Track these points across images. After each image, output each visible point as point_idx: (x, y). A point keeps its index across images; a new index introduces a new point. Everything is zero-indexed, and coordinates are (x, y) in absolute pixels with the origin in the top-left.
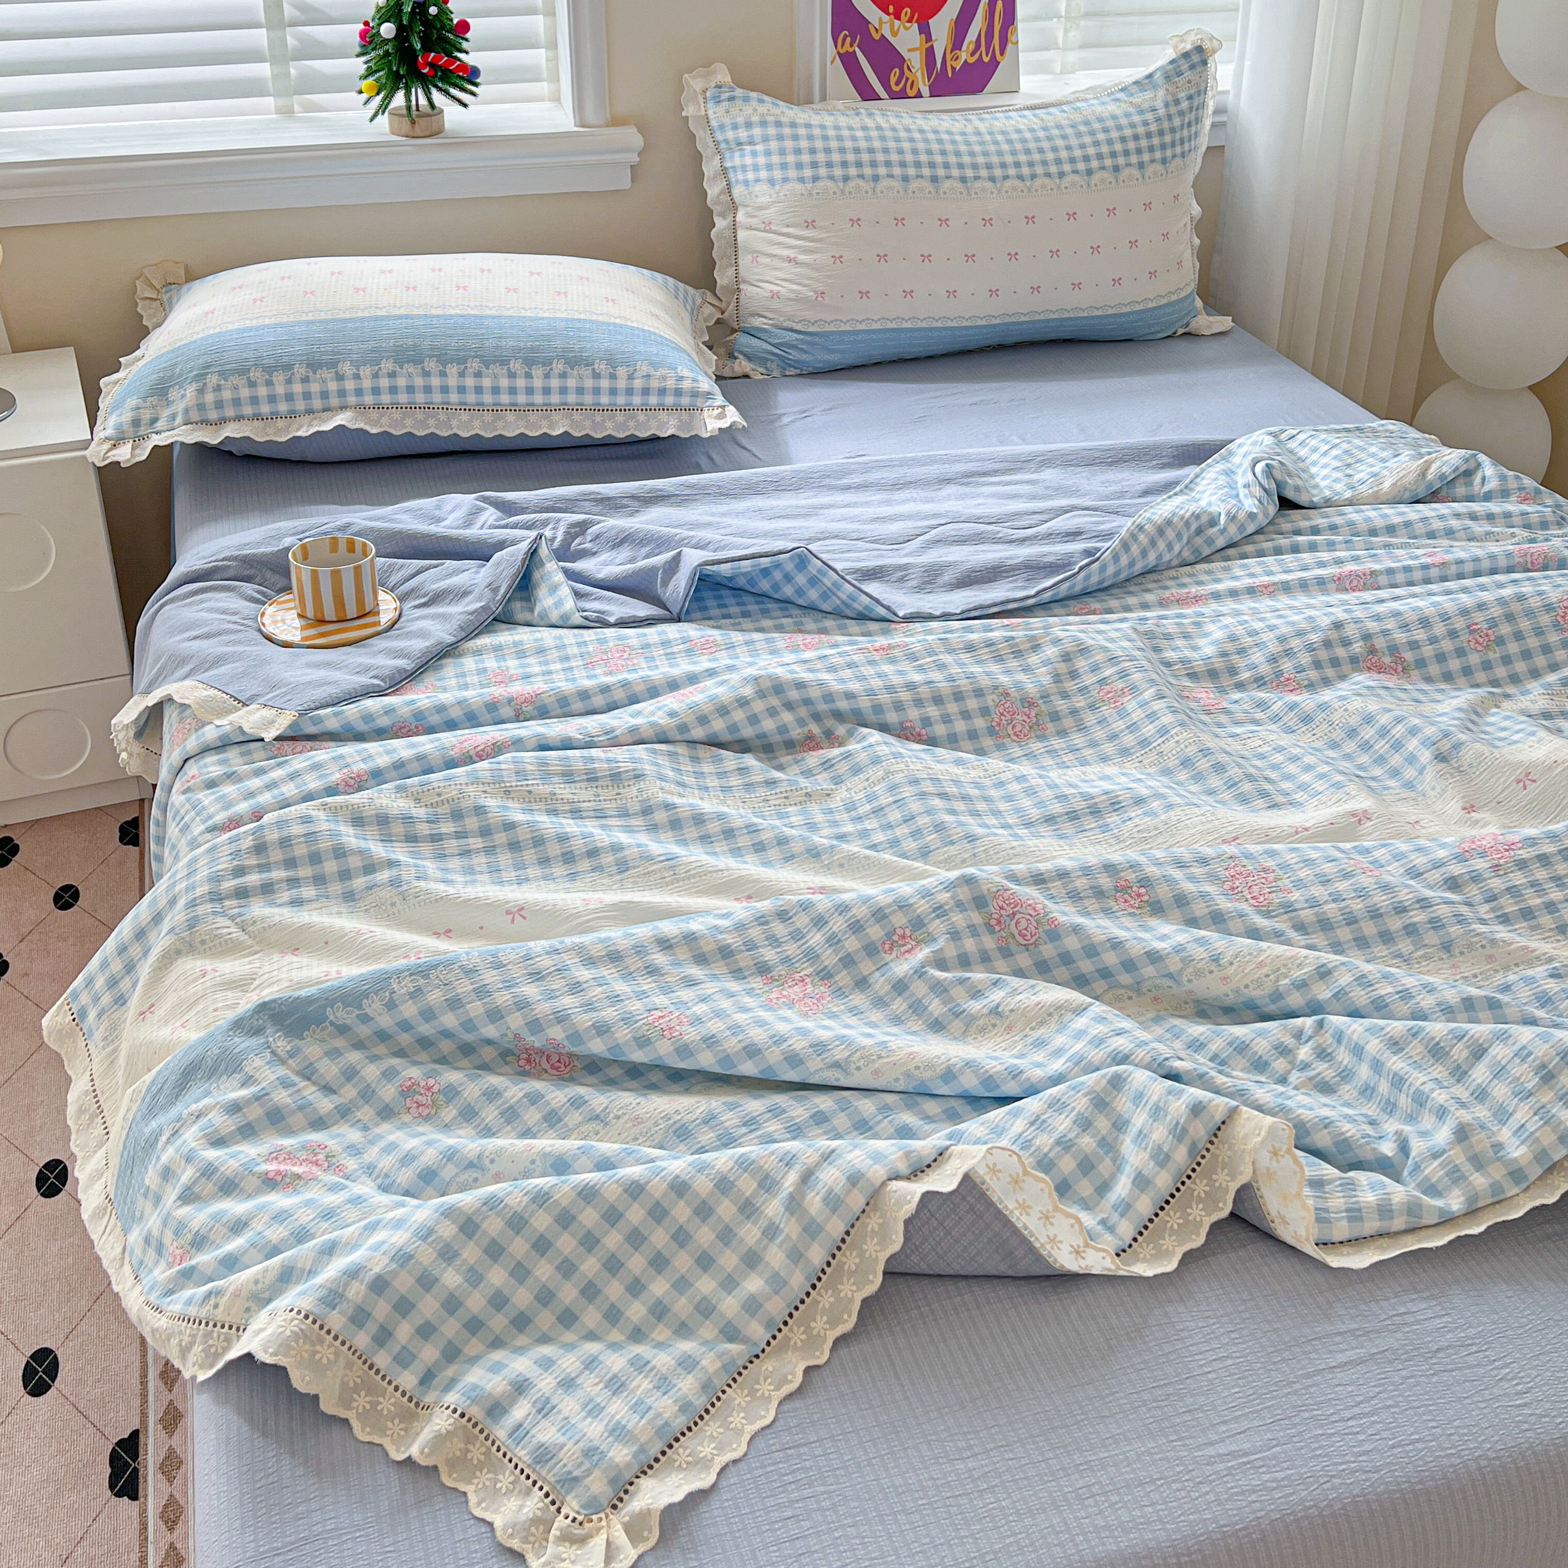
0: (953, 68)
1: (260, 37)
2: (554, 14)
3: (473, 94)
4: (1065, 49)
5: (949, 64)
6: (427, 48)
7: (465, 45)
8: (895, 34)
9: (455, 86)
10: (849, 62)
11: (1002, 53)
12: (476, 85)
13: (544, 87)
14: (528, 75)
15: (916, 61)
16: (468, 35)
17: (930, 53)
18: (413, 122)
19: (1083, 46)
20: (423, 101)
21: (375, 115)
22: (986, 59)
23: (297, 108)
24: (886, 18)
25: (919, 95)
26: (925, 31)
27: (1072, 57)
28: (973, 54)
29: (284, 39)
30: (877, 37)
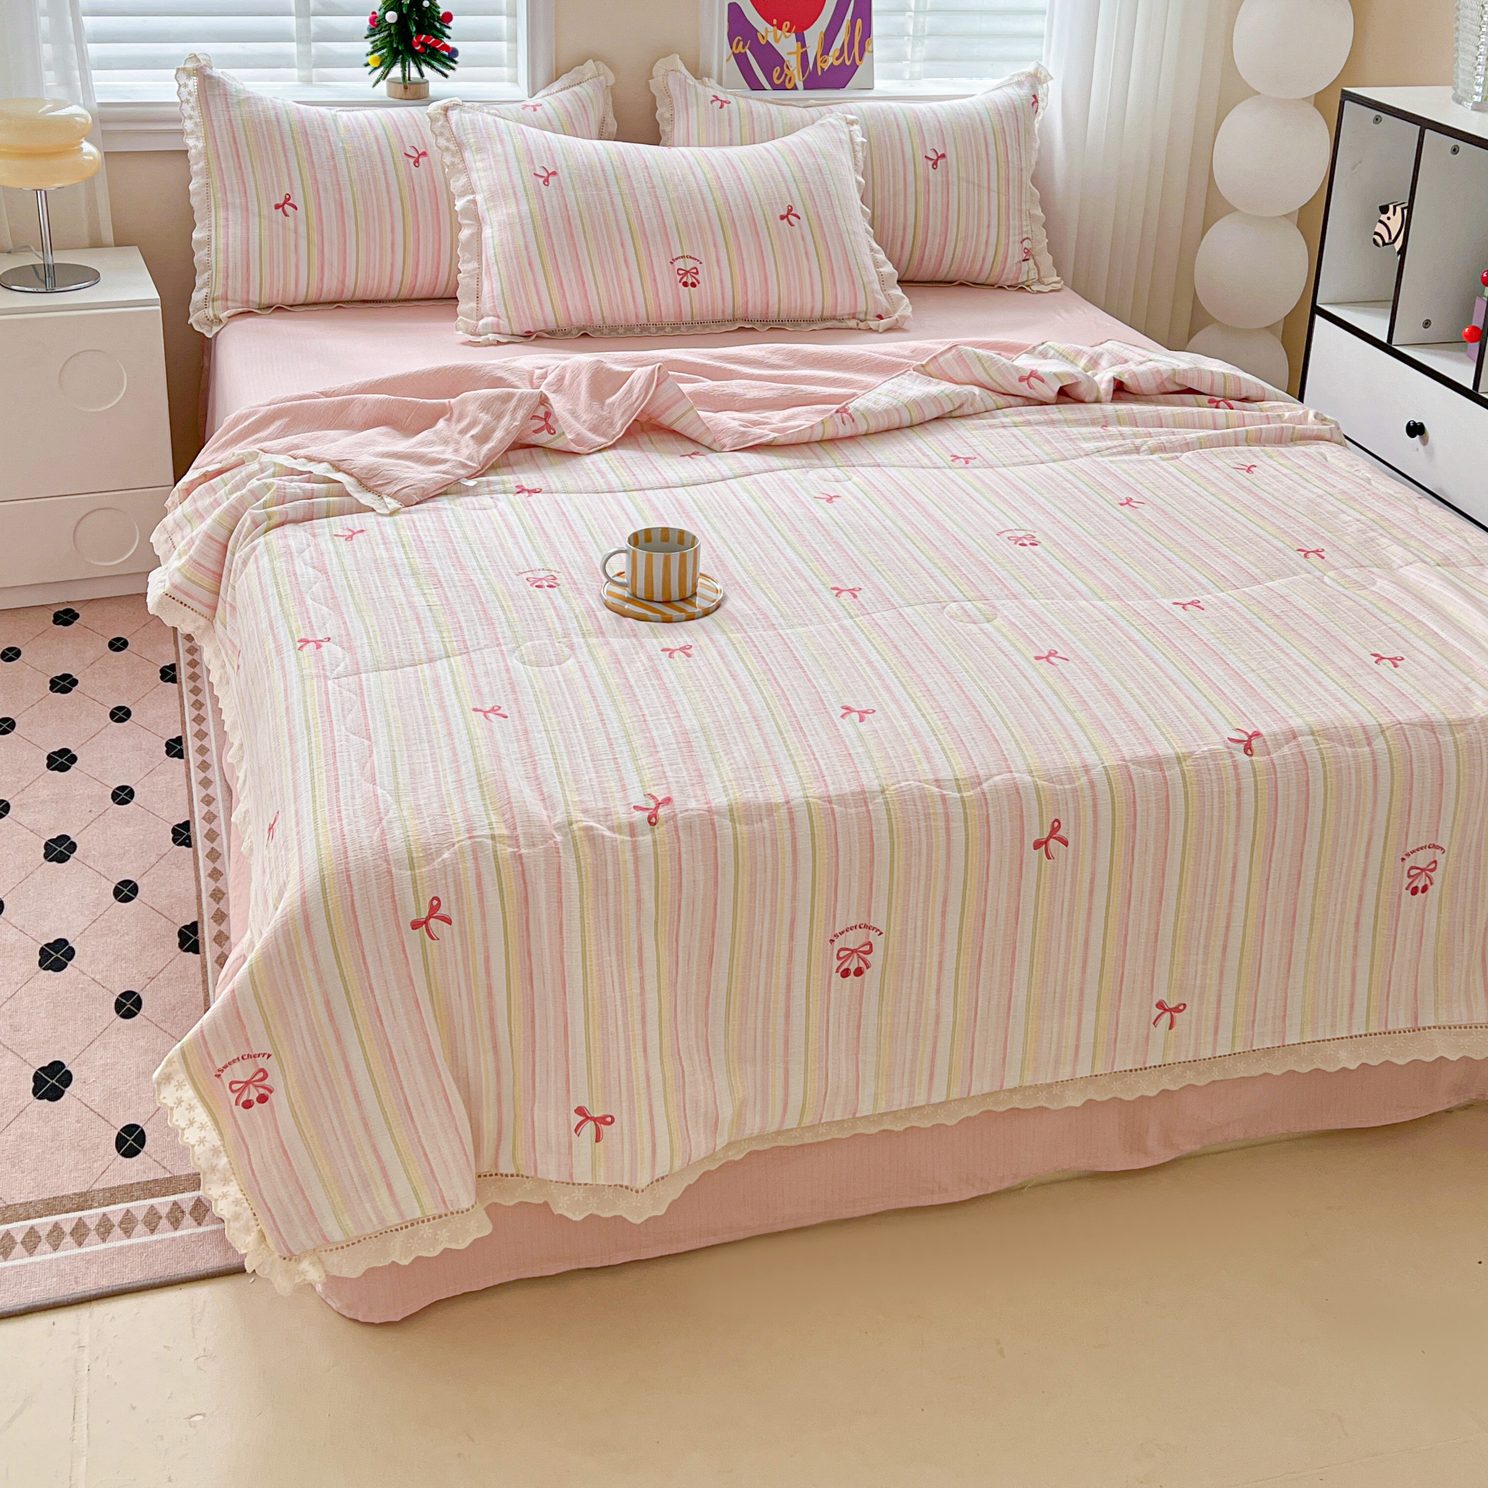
0: (822, 69)
1: (291, 22)
2: (515, 16)
3: (453, 69)
4: (913, 61)
5: (819, 64)
6: (419, 32)
7: (447, 31)
8: (777, 41)
9: (439, 61)
10: (741, 60)
11: (861, 59)
12: (455, 62)
13: (505, 71)
14: (495, 63)
15: (793, 62)
16: (451, 24)
17: (804, 57)
18: (406, 88)
19: (926, 60)
20: (414, 73)
21: (378, 82)
22: (848, 63)
23: (314, 78)
24: (770, 28)
25: (795, 88)
26: (801, 39)
27: (918, 67)
28: (837, 59)
29: (308, 25)
30: (763, 42)
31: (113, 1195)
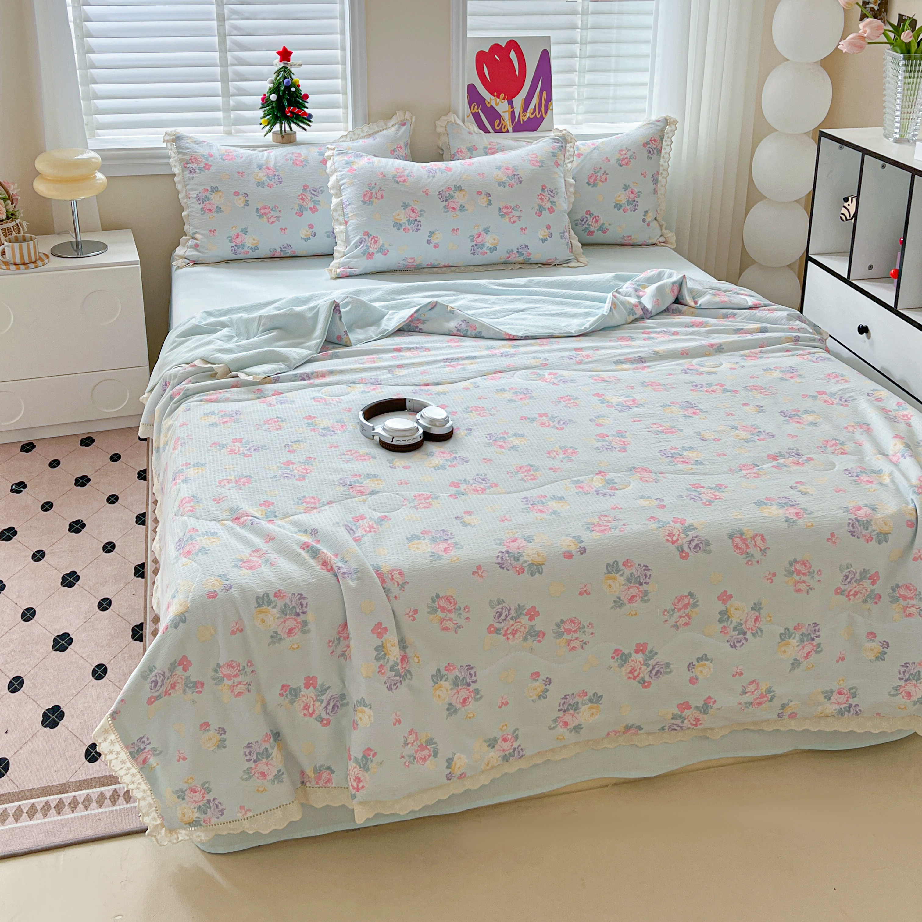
0: (523, 120)
2: (345, 94)
3: (310, 126)
5: (521, 117)
6: (289, 105)
7: (306, 105)
8: (497, 105)
9: (302, 122)
10: (476, 117)
11: (546, 113)
12: (310, 121)
13: (341, 125)
14: (334, 120)
16: (308, 100)
17: (513, 113)
18: (283, 137)
19: (586, 112)
20: (288, 129)
21: (266, 134)
22: (538, 116)
24: (493, 97)
25: (508, 131)
26: (511, 103)
28: (532, 114)
29: (229, 102)
30: (489, 106)
31: (81, 785)
